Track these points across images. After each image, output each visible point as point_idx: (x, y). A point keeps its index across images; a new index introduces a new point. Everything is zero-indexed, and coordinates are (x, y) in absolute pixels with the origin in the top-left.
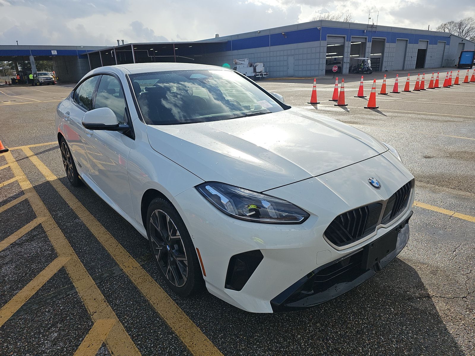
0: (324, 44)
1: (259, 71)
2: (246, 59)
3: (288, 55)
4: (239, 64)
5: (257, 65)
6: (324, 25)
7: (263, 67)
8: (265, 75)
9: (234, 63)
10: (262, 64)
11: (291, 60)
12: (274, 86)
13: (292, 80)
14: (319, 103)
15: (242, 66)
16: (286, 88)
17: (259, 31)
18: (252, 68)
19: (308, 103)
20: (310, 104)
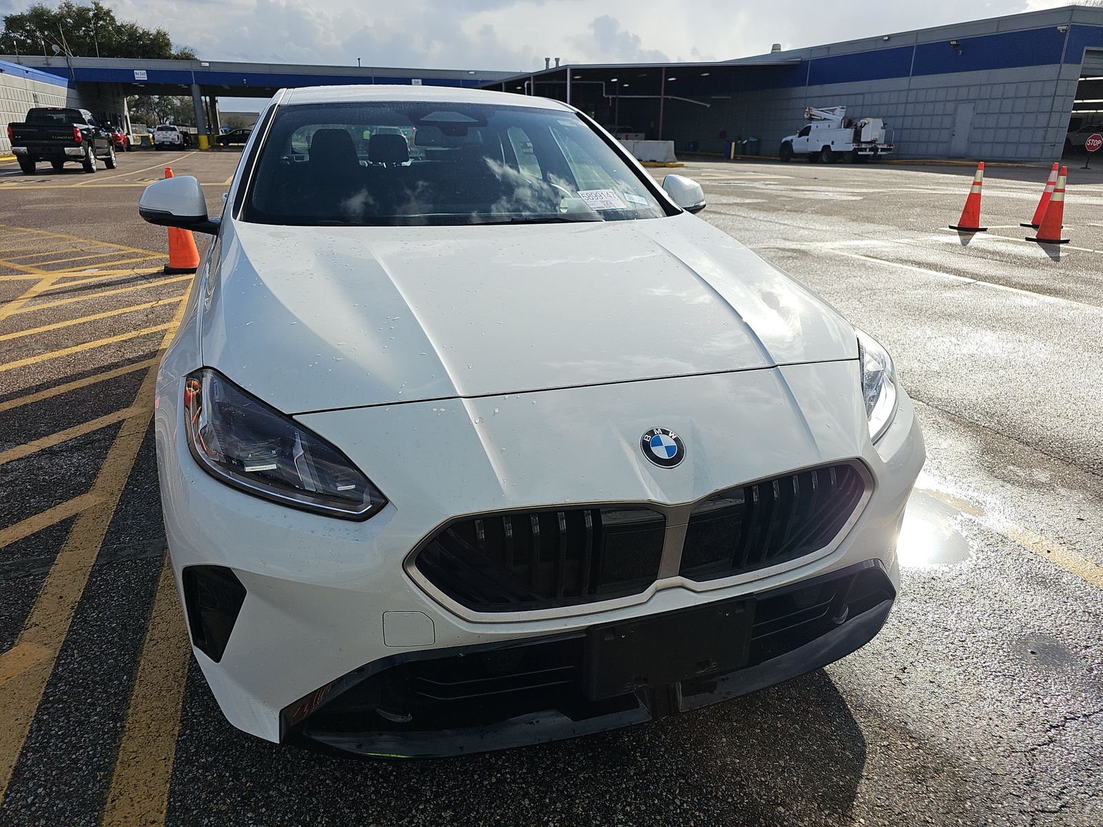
0: (1072, 74)
1: (869, 140)
2: (838, 108)
3: (958, 101)
4: (819, 120)
5: (865, 124)
6: (1079, 20)
7: (882, 128)
8: (883, 150)
9: (805, 115)
10: (880, 120)
11: (966, 114)
12: (891, 180)
13: (957, 166)
14: (984, 230)
15: (826, 123)
16: (922, 187)
17: (886, 36)
18: (850, 132)
19: (951, 227)
20: (956, 231)
